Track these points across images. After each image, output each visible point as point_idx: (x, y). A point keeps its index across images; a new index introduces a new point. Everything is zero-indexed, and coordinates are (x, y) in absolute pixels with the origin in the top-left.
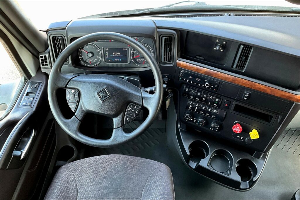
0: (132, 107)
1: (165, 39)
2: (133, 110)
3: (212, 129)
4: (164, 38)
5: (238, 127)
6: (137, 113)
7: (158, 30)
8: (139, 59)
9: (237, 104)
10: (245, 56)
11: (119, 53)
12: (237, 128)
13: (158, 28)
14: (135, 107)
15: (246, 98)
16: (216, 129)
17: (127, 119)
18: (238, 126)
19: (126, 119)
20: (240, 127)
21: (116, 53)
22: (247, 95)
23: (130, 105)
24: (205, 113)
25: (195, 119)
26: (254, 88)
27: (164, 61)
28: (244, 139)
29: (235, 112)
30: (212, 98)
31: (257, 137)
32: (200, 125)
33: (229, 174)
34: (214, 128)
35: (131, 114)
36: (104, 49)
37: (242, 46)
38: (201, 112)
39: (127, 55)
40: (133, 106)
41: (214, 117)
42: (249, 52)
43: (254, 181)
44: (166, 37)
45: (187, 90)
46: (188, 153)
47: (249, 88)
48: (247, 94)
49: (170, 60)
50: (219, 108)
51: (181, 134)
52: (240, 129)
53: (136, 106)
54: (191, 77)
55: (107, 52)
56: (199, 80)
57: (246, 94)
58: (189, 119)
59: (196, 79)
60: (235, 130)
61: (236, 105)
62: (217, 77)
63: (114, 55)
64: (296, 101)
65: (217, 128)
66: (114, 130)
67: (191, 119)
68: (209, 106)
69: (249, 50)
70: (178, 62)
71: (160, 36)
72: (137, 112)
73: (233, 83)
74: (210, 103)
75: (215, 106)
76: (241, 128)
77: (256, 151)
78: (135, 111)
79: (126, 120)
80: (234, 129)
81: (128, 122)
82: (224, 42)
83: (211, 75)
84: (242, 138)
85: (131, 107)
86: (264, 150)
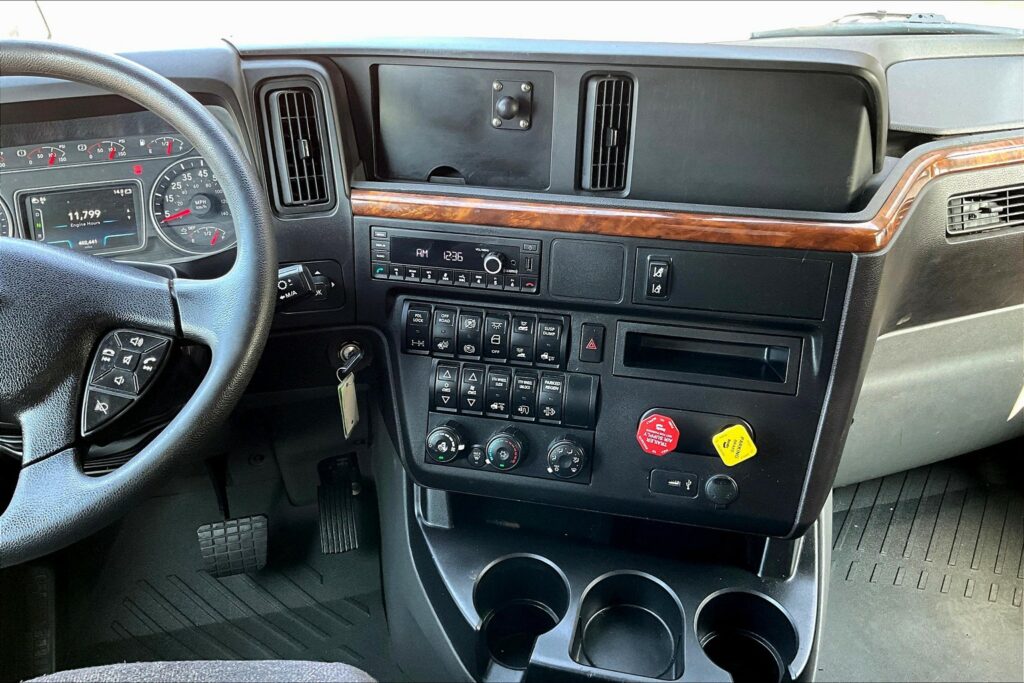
0: (119, 343)
1: (281, 98)
2: (127, 360)
3: (557, 468)
4: (276, 95)
5: (659, 427)
6: (149, 368)
7: (247, 65)
8: (191, 228)
9: (632, 330)
10: (615, 127)
11: (98, 213)
12: (654, 429)
13: (245, 56)
14: (140, 342)
15: (659, 287)
16: (574, 465)
17: (99, 407)
18: (658, 422)
19: (92, 404)
20: (665, 425)
21: (82, 215)
22: (661, 270)
23: (112, 338)
24: (512, 409)
25: (476, 446)
26: (678, 234)
27: (296, 198)
28: (698, 486)
29: (632, 371)
30: (526, 329)
31: (749, 450)
32: (501, 462)
33: (679, 675)
34: (562, 458)
35: (119, 380)
36: (27, 200)
37: (593, 86)
38: (495, 406)
39: (132, 214)
40: (125, 339)
41: (553, 412)
42: (625, 109)
43: (793, 678)
44: (286, 92)
45: (418, 318)
46: (474, 621)
47: (658, 238)
48: (659, 267)
49: (322, 195)
50: (564, 368)
51: (437, 554)
52: (669, 430)
53: (140, 337)
54: (422, 253)
55: (40, 213)
56: (458, 257)
57: (653, 266)
58: (449, 445)
59: (445, 257)
60: (648, 444)
61: (631, 337)
62: (527, 223)
63: (75, 221)
64: (857, 248)
65: (573, 455)
66: (24, 473)
67: (456, 447)
68: (523, 371)
69: (625, 101)
70: (357, 199)
71: (259, 90)
72: (150, 363)
73: (594, 233)
74: (523, 355)
75: (546, 361)
76: (671, 424)
77: (768, 539)
78: (137, 364)
79: (93, 414)
80: (645, 438)
81: (103, 418)
82: (523, 86)
83: (501, 222)
84: (689, 484)
85: (114, 347)
86: (795, 517)
